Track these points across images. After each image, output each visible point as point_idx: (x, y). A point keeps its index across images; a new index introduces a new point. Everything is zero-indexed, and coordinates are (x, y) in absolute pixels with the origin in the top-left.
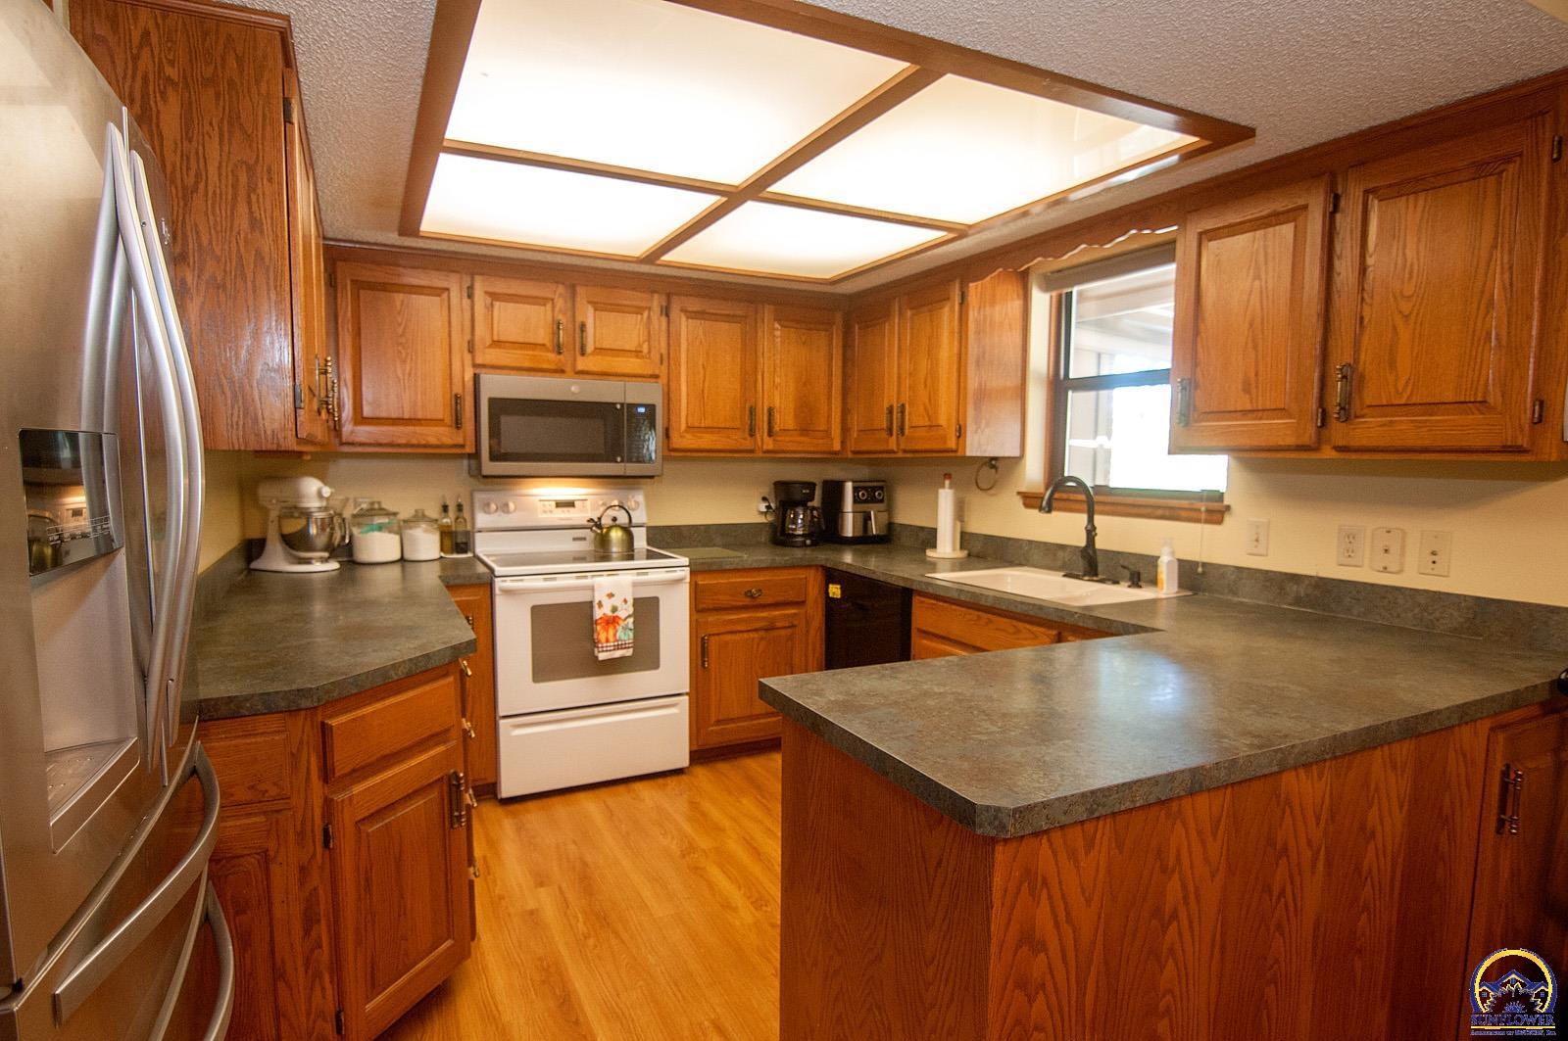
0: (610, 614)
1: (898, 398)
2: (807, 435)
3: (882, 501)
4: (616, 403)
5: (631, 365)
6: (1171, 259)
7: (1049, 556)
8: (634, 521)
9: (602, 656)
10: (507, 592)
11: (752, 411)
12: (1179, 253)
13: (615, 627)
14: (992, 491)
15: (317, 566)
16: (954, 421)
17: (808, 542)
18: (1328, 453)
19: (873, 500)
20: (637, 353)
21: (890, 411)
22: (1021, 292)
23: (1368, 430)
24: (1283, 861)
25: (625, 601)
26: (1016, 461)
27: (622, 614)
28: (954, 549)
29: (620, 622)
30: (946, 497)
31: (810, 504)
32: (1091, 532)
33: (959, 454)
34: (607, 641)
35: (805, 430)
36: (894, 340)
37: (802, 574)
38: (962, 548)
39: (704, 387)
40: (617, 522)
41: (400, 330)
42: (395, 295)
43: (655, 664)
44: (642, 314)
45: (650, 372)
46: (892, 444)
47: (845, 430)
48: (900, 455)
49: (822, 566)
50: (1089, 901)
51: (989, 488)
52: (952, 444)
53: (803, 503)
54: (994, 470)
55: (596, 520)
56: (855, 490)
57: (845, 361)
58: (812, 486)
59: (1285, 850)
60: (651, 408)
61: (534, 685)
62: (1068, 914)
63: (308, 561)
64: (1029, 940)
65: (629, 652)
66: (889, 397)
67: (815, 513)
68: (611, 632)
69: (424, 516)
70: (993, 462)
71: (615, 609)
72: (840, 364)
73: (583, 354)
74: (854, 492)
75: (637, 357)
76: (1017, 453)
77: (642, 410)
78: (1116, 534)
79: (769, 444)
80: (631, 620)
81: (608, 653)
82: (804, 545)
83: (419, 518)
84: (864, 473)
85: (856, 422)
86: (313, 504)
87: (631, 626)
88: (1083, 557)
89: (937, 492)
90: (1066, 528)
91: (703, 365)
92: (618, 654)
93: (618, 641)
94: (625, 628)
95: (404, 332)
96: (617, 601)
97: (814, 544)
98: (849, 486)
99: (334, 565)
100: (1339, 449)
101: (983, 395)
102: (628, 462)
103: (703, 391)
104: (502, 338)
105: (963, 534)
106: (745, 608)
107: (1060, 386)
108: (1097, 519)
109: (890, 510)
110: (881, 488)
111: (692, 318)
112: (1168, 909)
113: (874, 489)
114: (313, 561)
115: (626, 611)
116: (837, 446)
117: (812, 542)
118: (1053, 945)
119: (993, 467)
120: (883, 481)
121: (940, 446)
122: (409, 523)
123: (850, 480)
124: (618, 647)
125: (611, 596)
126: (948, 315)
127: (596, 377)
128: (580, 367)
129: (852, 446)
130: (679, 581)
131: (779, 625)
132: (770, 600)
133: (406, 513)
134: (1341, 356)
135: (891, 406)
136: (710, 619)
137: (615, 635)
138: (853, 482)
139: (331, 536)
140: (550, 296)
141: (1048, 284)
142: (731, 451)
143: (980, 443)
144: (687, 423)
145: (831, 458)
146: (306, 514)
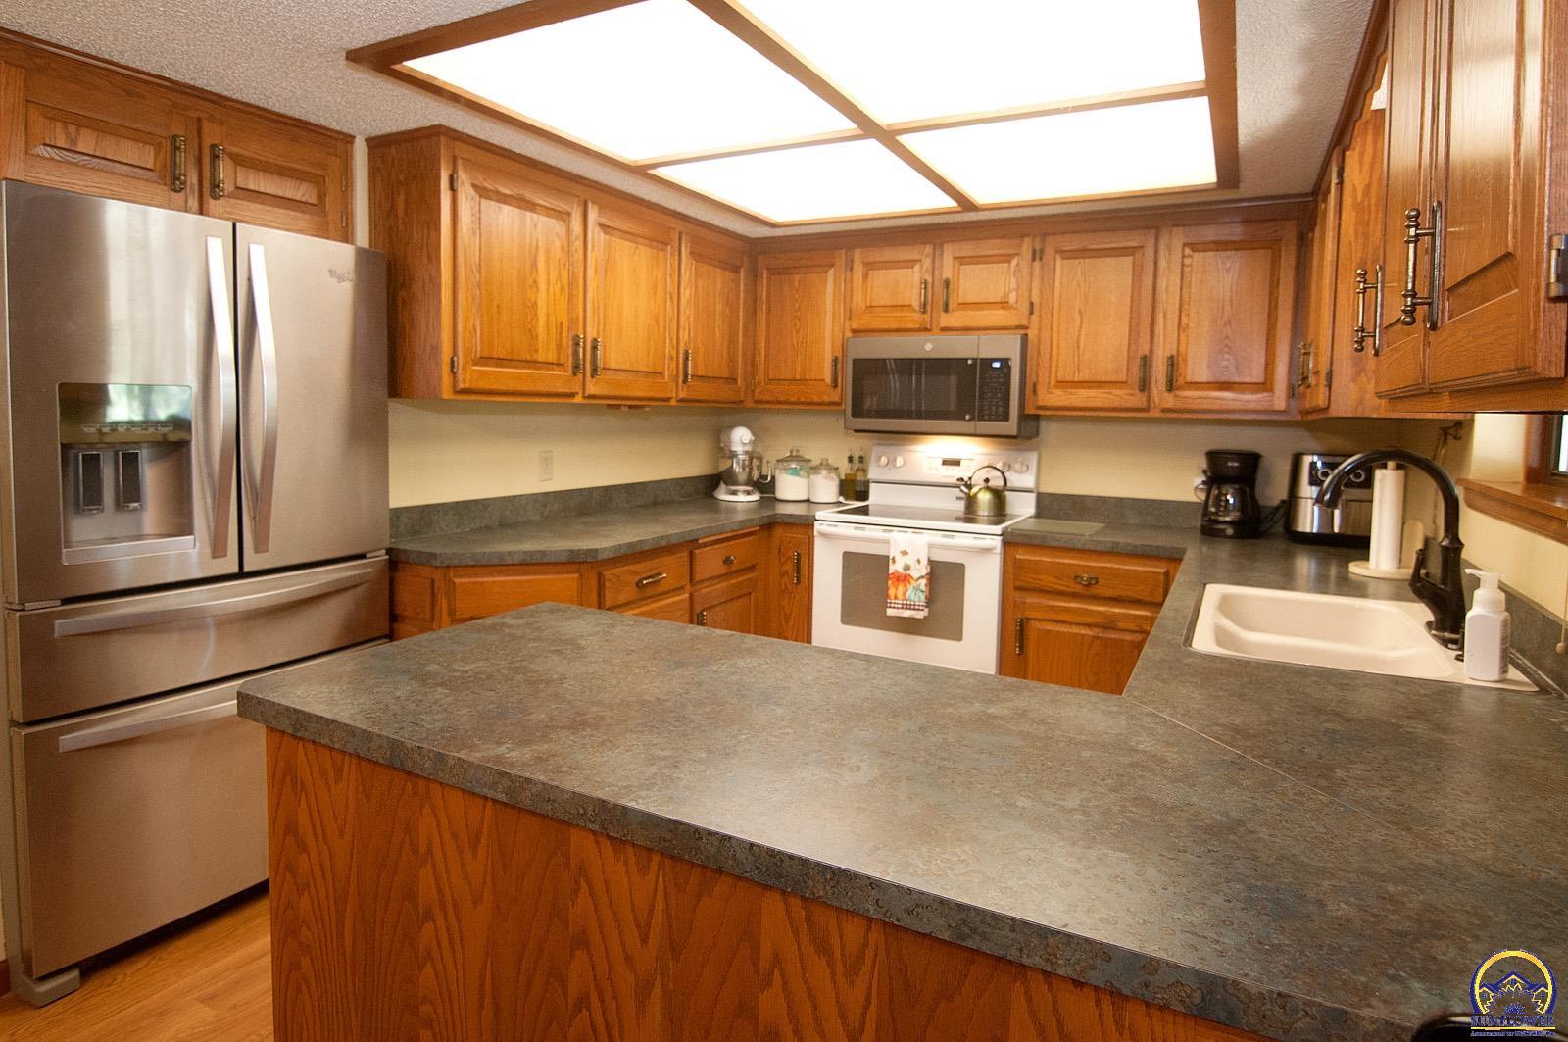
0: (901, 571)
2: (1228, 390)
4: (967, 359)
5: (995, 317)
8: (1009, 484)
9: (890, 612)
10: (824, 535)
11: (1146, 362)
13: (906, 586)
15: (741, 497)
20: (1004, 304)
25: (919, 561)
27: (915, 573)
28: (1392, 565)
29: (912, 582)
30: (1387, 485)
34: (896, 598)
37: (1159, 567)
39: (1079, 336)
40: (990, 484)
41: (797, 306)
42: (795, 276)
43: (956, 635)
44: (1010, 262)
45: (1016, 324)
54: (1459, 443)
55: (966, 479)
60: (1005, 362)
61: (842, 626)
63: (734, 493)
65: (920, 615)
68: (901, 589)
69: (828, 464)
70: (1456, 429)
71: (907, 567)
73: (946, 310)
74: (1311, 470)
75: (1003, 308)
77: (996, 365)
79: (1170, 401)
80: (923, 582)
81: (895, 610)
82: (1224, 534)
83: (825, 465)
86: (738, 448)
87: (923, 588)
91: (1080, 311)
92: (907, 613)
93: (907, 600)
94: (917, 589)
95: (799, 307)
96: (910, 560)
98: (1307, 460)
99: (756, 497)
102: (979, 420)
103: (1078, 342)
104: (875, 304)
106: (1075, 596)
111: (1068, 258)
114: (739, 493)
115: (920, 571)
122: (815, 469)
124: (907, 607)
125: (905, 553)
127: (960, 333)
128: (943, 324)
130: (987, 550)
131: (1120, 625)
132: (1109, 593)
133: (816, 462)
136: (1029, 600)
137: (905, 593)
139: (750, 474)
140: (917, 257)
142: (1114, 409)
144: (1057, 377)
146: (733, 455)
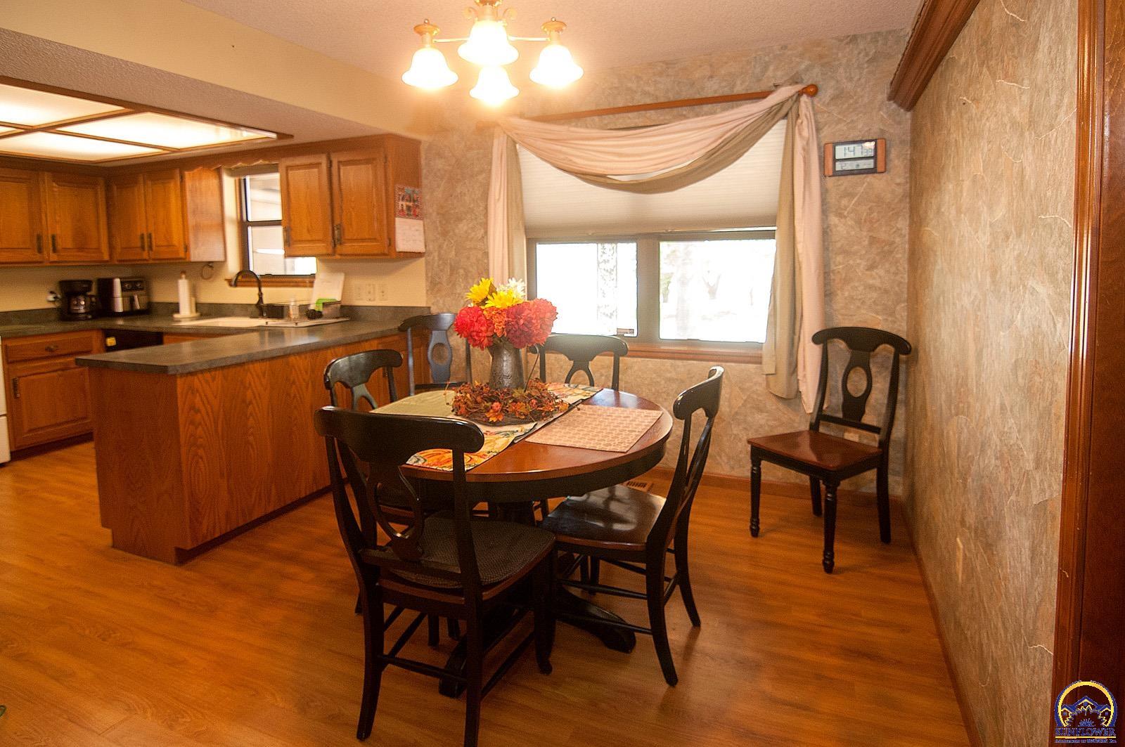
1: (147, 231)
2: (82, 251)
3: (142, 289)
6: (276, 171)
7: (243, 310)
11: (40, 238)
12: (280, 169)
14: (211, 279)
16: (182, 244)
17: (90, 317)
18: (338, 257)
19: (134, 288)
21: (142, 237)
22: (217, 176)
23: (347, 248)
24: (294, 386)
26: (222, 263)
28: (191, 312)
30: (183, 285)
31: (89, 293)
32: (260, 295)
33: (187, 260)
35: (81, 248)
36: (141, 194)
37: (86, 334)
38: (197, 311)
46: (145, 255)
47: (111, 248)
48: (151, 262)
49: (102, 329)
50: (216, 397)
51: (210, 278)
52: (182, 255)
53: (83, 293)
54: (210, 268)
56: (122, 283)
57: (108, 207)
58: (89, 282)
59: (294, 383)
62: (208, 402)
64: (193, 408)
66: (141, 228)
67: (93, 299)
70: (211, 265)
72: (104, 207)
74: (122, 285)
76: (222, 259)
78: (272, 295)
79: (54, 257)
82: (87, 319)
84: (128, 273)
85: (119, 242)
88: (257, 307)
89: (177, 283)
90: (248, 295)
97: (94, 318)
98: (117, 282)
100: (341, 255)
101: (197, 228)
105: (197, 304)
106: (46, 358)
107: (244, 225)
108: (263, 289)
109: (149, 294)
110: (141, 282)
112: (248, 401)
113: (136, 282)
116: (106, 257)
117: (93, 316)
118: (203, 411)
119: (211, 267)
120: (143, 277)
121: (174, 256)
123: (117, 277)
126: (173, 186)
129: (117, 257)
132: (65, 352)
134: (337, 222)
135: (143, 235)
136: (19, 367)
138: (121, 279)
141: (232, 173)
142: (24, 263)
143: (200, 253)
145: (102, 264)
